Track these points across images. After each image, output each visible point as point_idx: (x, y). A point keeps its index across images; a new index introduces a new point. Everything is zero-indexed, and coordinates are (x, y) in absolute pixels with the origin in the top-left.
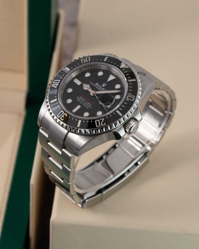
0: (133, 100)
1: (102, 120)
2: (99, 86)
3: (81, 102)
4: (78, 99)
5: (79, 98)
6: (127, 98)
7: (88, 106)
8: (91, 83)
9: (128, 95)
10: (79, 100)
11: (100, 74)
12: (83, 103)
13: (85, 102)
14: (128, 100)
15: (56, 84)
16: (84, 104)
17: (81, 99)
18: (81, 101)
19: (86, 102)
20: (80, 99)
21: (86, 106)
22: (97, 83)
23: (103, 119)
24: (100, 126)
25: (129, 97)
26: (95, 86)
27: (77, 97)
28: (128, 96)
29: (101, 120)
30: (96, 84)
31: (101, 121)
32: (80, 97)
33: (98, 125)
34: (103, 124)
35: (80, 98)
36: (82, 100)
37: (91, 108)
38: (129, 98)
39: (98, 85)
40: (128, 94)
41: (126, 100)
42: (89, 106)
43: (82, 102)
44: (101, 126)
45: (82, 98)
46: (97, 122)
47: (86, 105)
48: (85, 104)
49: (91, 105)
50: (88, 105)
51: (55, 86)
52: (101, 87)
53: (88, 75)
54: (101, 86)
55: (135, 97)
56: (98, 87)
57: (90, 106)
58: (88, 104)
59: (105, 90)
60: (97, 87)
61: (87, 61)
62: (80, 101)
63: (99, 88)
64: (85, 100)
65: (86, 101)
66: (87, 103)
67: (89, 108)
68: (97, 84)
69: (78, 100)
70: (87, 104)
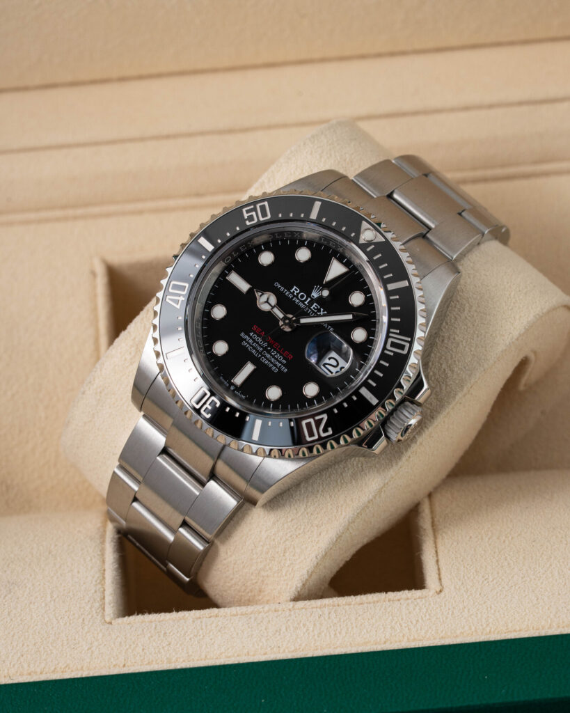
0: (405, 352)
1: (322, 419)
2: (302, 296)
3: (254, 351)
4: (245, 340)
5: (246, 337)
6: (388, 347)
7: (275, 365)
8: (277, 285)
9: (391, 335)
10: (249, 343)
11: (303, 255)
12: (261, 353)
13: (265, 349)
14: (392, 354)
15: (179, 295)
16: (263, 356)
17: (254, 341)
18: (254, 348)
19: (269, 352)
20: (251, 341)
21: (272, 363)
22: (295, 287)
23: (325, 417)
24: (316, 437)
25: (392, 343)
26: (291, 296)
27: (242, 334)
28: (390, 340)
29: (317, 418)
30: (293, 289)
31: (318, 423)
32: (251, 334)
33: (311, 434)
34: (325, 430)
35: (251, 337)
36: (257, 343)
37: (286, 370)
38: (393, 345)
39: (298, 294)
40: (388, 332)
41: (386, 352)
42: (279, 365)
43: (258, 351)
44: (320, 438)
45: (256, 338)
46: (309, 425)
47: (269, 361)
48: (267, 359)
49: (285, 362)
50: (276, 361)
51: (177, 302)
52: (309, 299)
53: (266, 258)
54: (309, 295)
55: (409, 339)
56: (298, 299)
57: (282, 364)
58: (275, 358)
59: (322, 310)
60: (297, 301)
61: (261, 219)
62: (252, 346)
63: (303, 302)
64: (266, 344)
65: (269, 348)
66: (271, 355)
67: (279, 369)
68: (296, 290)
69: (245, 343)
70: (273, 357)
